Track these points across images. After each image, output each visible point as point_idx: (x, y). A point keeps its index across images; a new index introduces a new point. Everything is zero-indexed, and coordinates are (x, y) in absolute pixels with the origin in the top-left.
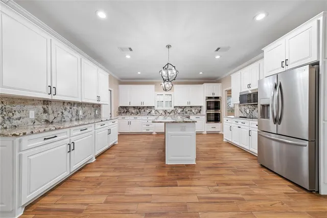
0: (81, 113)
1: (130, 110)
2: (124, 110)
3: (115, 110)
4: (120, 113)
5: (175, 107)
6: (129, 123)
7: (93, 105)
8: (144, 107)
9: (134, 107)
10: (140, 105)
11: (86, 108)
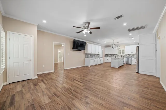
0: (95, 56)
1: (109, 55)
2: (107, 55)
3: (104, 55)
4: (105, 56)
5: (126, 54)
6: (108, 59)
7: (98, 54)
8: (113, 54)
9: (110, 54)
10: (112, 54)
11: (96, 55)
